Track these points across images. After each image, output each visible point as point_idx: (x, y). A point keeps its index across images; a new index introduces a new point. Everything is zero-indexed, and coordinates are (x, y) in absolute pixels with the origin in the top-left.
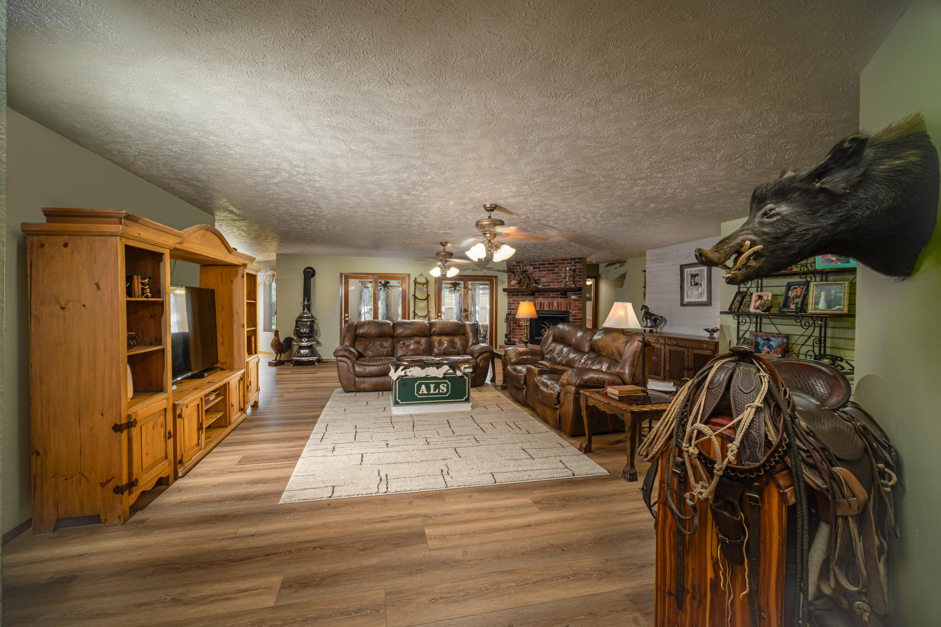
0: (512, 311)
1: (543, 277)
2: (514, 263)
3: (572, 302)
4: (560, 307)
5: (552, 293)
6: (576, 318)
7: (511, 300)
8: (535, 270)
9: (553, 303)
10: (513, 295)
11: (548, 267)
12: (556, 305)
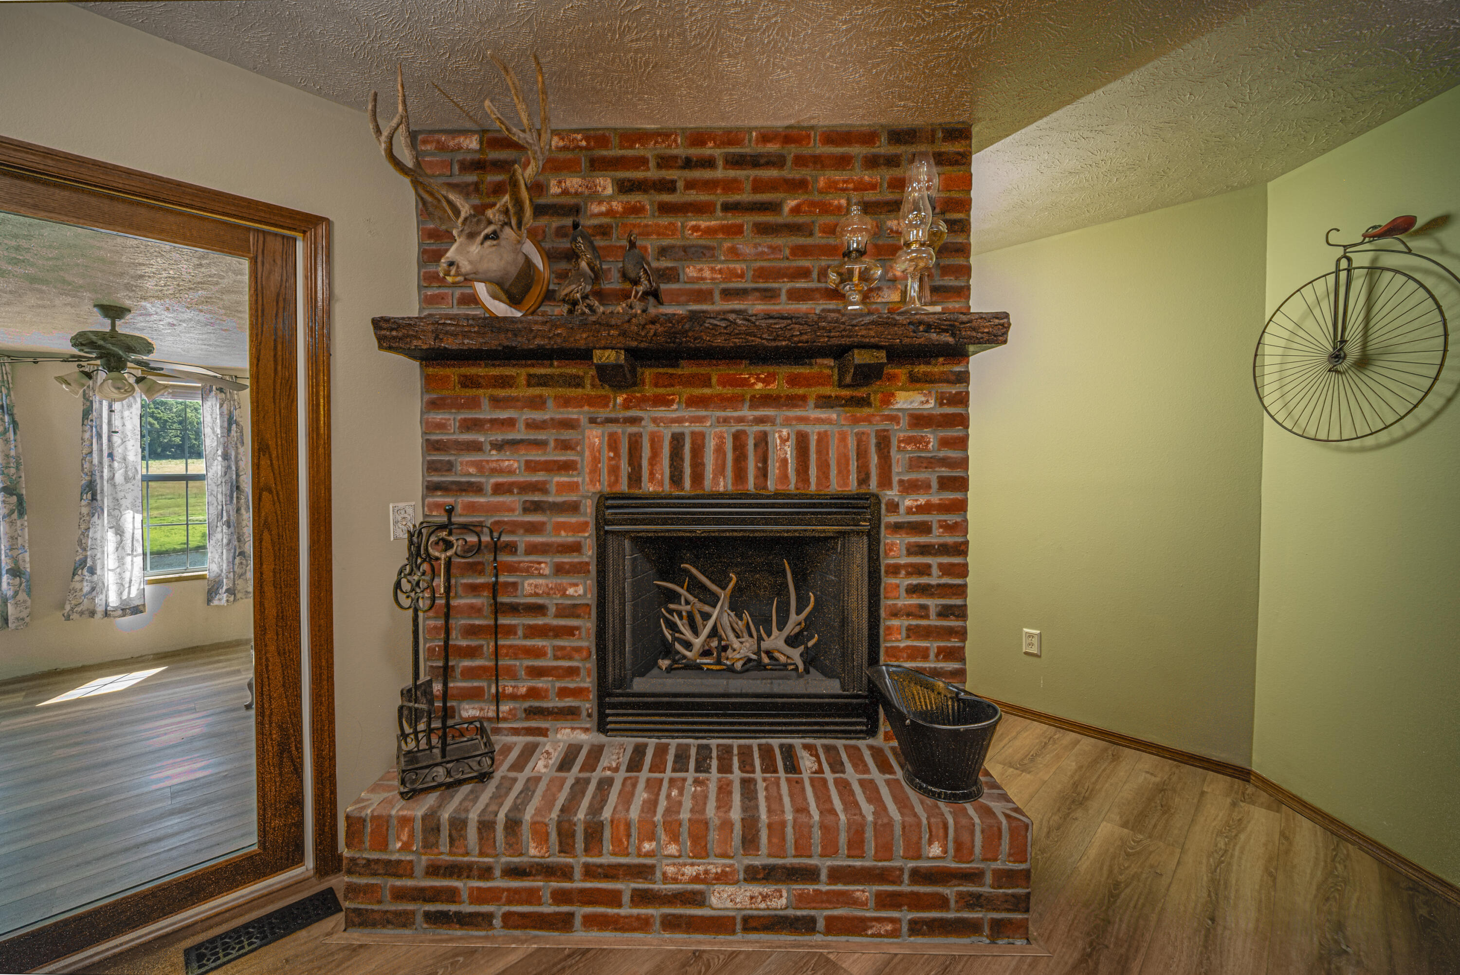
0: (462, 501)
1: (702, 253)
2: (473, 143)
3: (900, 431)
4: (813, 472)
5: (763, 371)
6: (922, 540)
7: (451, 418)
8: (635, 198)
9: (763, 441)
10: (468, 382)
11: (730, 185)
12: (789, 451)
